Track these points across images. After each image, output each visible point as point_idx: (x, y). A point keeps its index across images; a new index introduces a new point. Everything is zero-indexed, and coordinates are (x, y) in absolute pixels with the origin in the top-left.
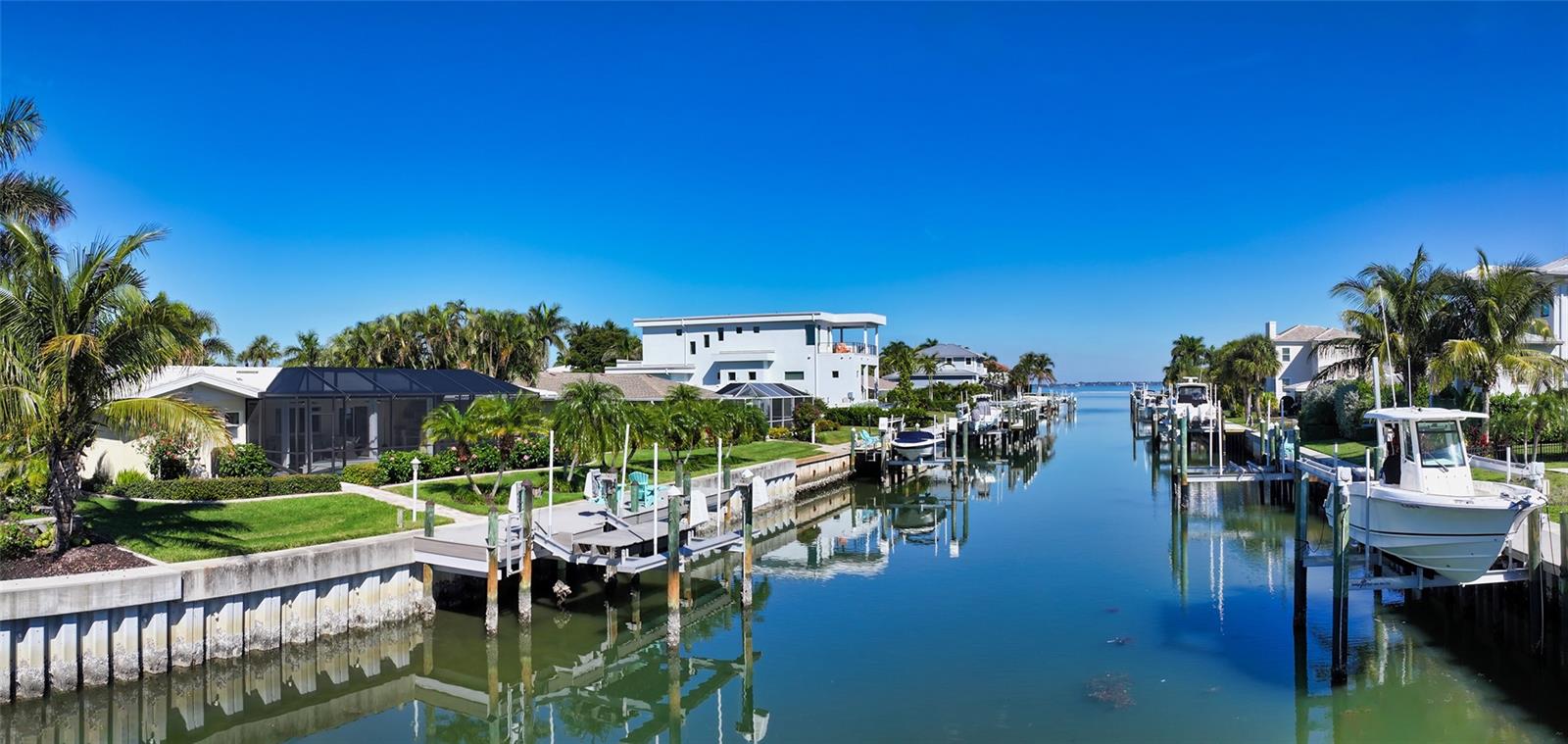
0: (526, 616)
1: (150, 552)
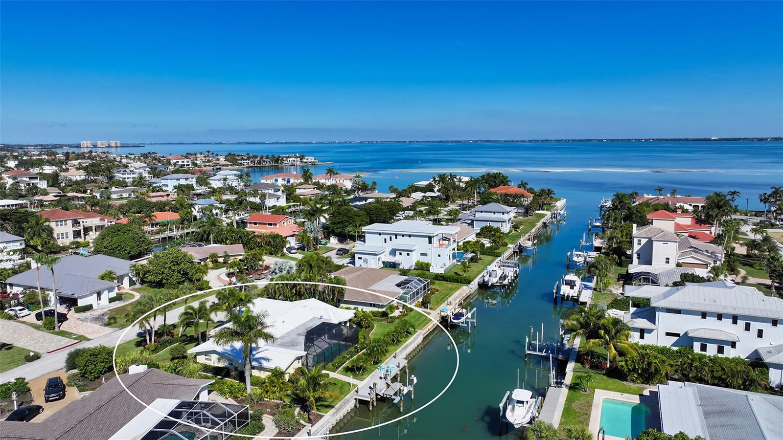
1: (320, 412)
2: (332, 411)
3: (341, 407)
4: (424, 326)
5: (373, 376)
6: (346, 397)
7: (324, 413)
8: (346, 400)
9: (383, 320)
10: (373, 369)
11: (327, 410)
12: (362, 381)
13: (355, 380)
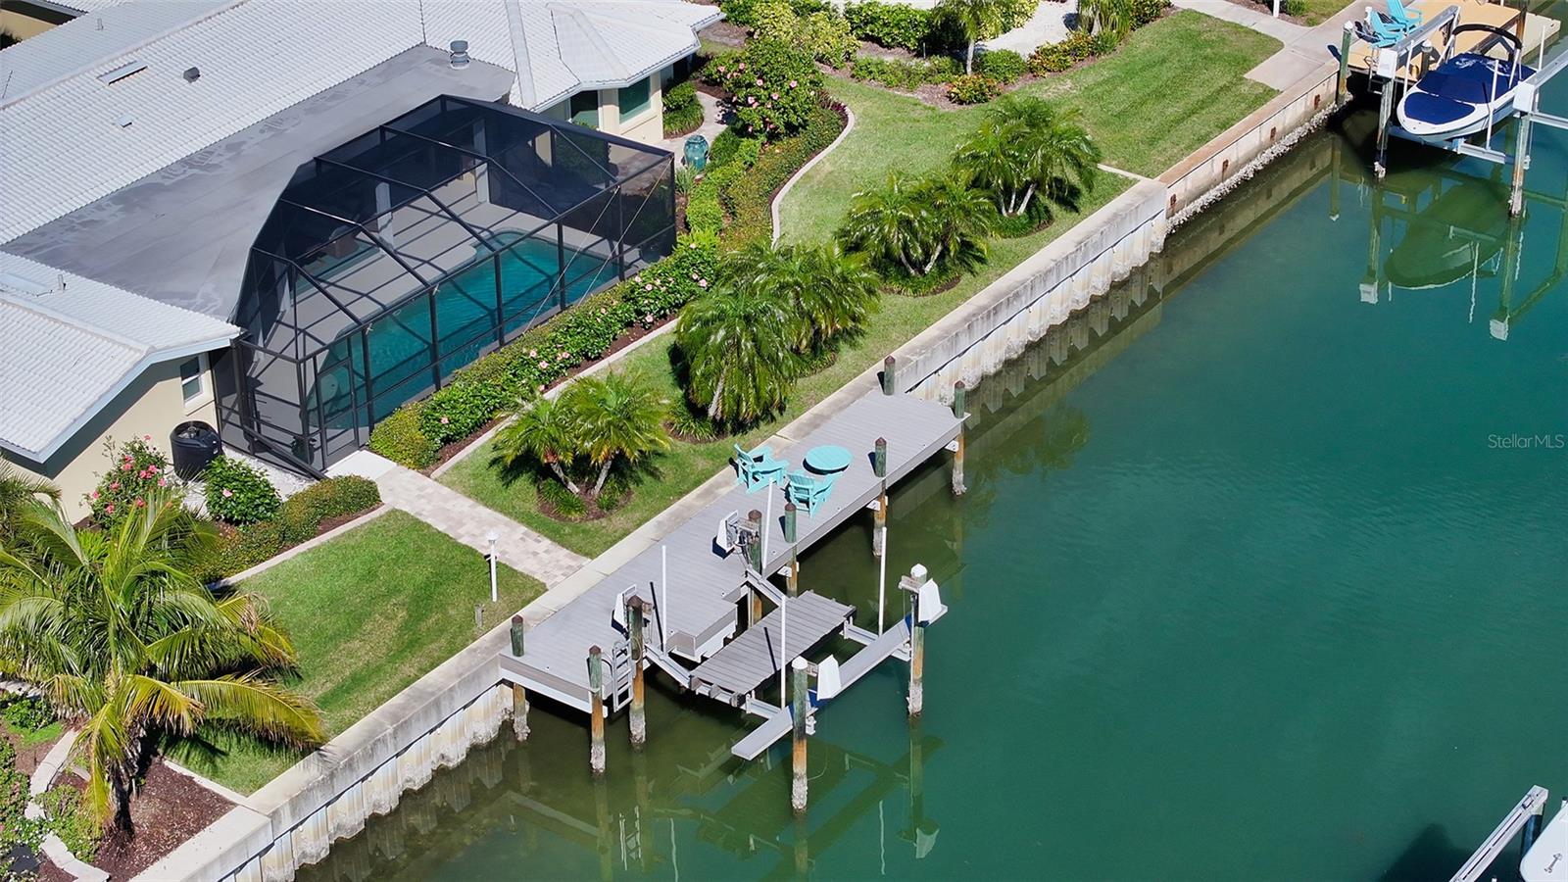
0: (638, 738)
1: (215, 774)
2: (300, 774)
3: (371, 745)
4: (1190, 148)
5: (680, 520)
6: (433, 676)
7: (236, 787)
8: (421, 696)
9: (927, 76)
10: (702, 464)
11: (268, 764)
12: (591, 555)
13: (546, 542)
